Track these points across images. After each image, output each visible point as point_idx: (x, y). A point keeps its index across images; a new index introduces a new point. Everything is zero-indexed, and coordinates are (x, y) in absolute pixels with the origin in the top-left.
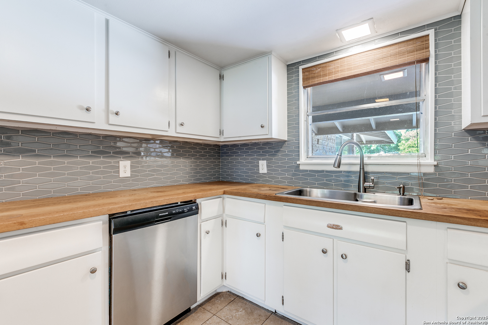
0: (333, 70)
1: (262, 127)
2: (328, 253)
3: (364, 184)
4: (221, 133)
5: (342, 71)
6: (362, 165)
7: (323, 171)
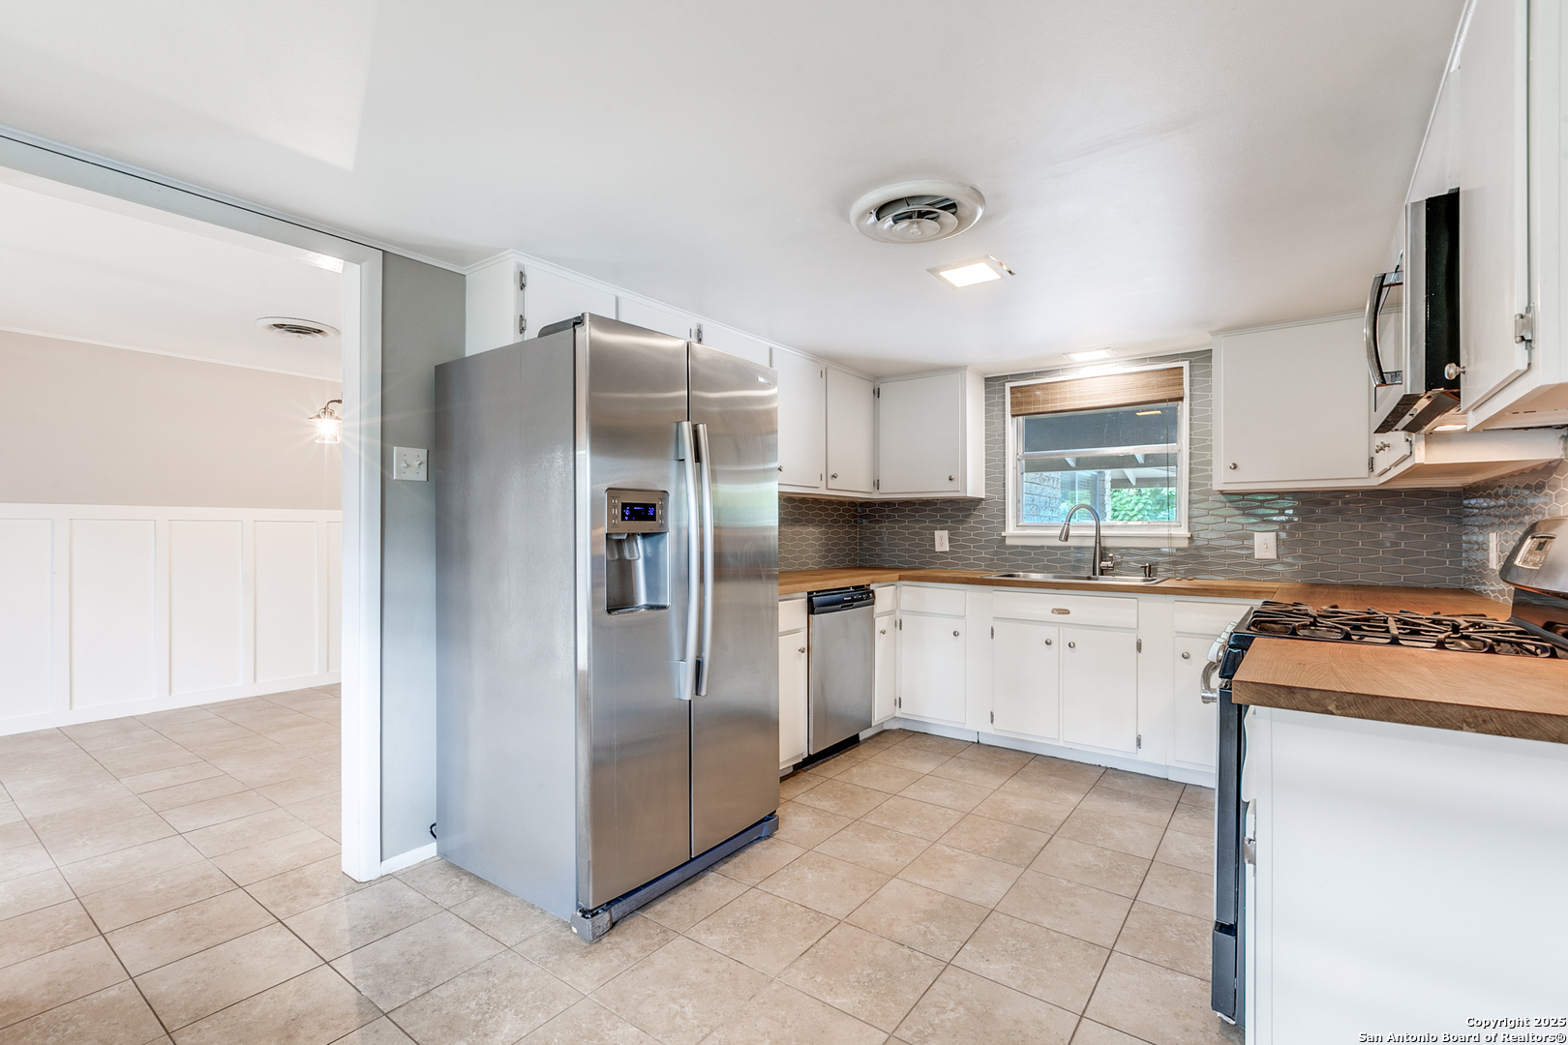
0: (1059, 396)
1: (951, 479)
2: (1053, 644)
3: (1100, 563)
4: (877, 484)
5: (1071, 398)
6: (1098, 537)
7: (1042, 547)
